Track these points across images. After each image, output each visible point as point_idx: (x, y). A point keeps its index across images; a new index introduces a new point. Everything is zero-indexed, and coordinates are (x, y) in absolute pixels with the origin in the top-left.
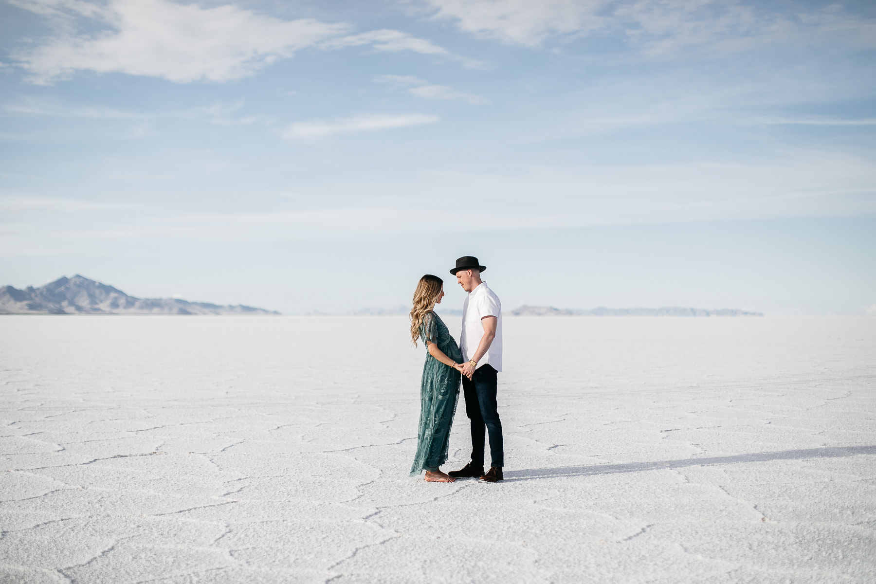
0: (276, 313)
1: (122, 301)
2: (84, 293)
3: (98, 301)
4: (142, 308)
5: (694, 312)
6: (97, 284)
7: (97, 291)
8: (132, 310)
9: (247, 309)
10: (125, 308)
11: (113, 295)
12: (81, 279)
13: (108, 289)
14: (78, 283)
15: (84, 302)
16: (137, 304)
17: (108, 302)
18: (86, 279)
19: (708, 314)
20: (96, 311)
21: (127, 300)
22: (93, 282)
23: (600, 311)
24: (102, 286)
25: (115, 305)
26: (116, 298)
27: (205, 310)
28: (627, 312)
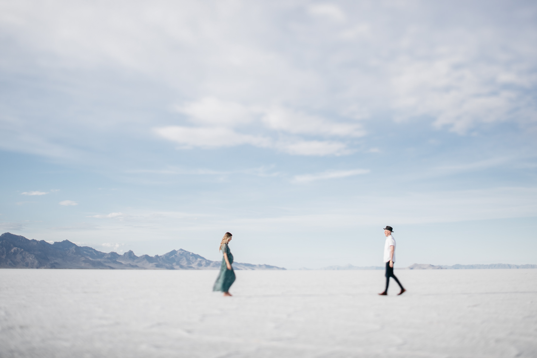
0: (283, 269)
1: (204, 263)
2: (185, 258)
3: (191, 263)
4: (214, 266)
5: (510, 266)
6: (191, 254)
7: (191, 257)
8: (209, 267)
9: (268, 267)
10: (205, 266)
11: (199, 259)
12: (183, 251)
13: (196, 256)
14: (181, 253)
15: (184, 263)
16: (212, 264)
17: (197, 263)
18: (186, 251)
19: (518, 267)
20: (190, 268)
21: (206, 262)
22: (189, 253)
23: (457, 267)
24: (193, 255)
25: (200, 265)
26: (200, 261)
27: (246, 267)
28: (472, 267)
